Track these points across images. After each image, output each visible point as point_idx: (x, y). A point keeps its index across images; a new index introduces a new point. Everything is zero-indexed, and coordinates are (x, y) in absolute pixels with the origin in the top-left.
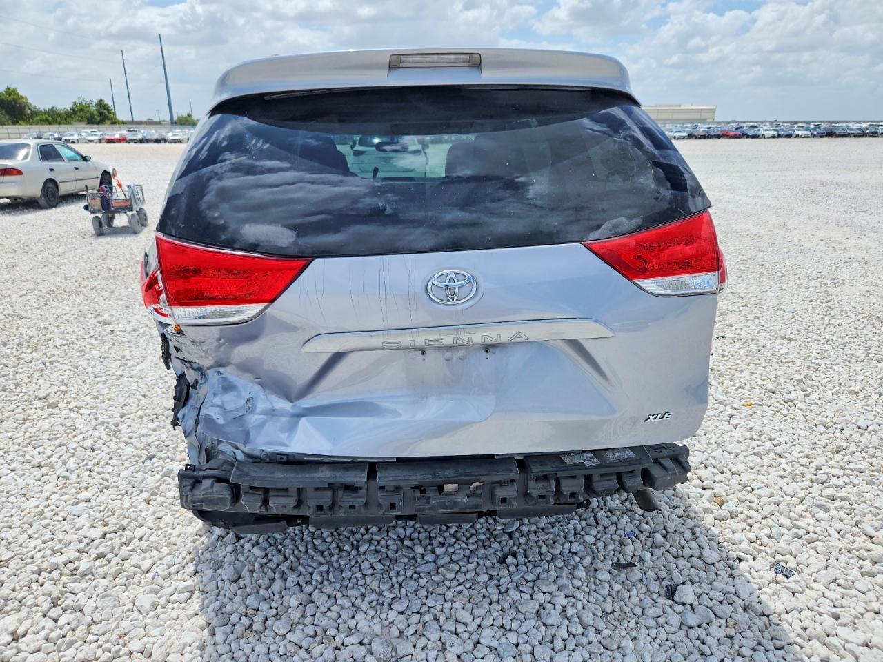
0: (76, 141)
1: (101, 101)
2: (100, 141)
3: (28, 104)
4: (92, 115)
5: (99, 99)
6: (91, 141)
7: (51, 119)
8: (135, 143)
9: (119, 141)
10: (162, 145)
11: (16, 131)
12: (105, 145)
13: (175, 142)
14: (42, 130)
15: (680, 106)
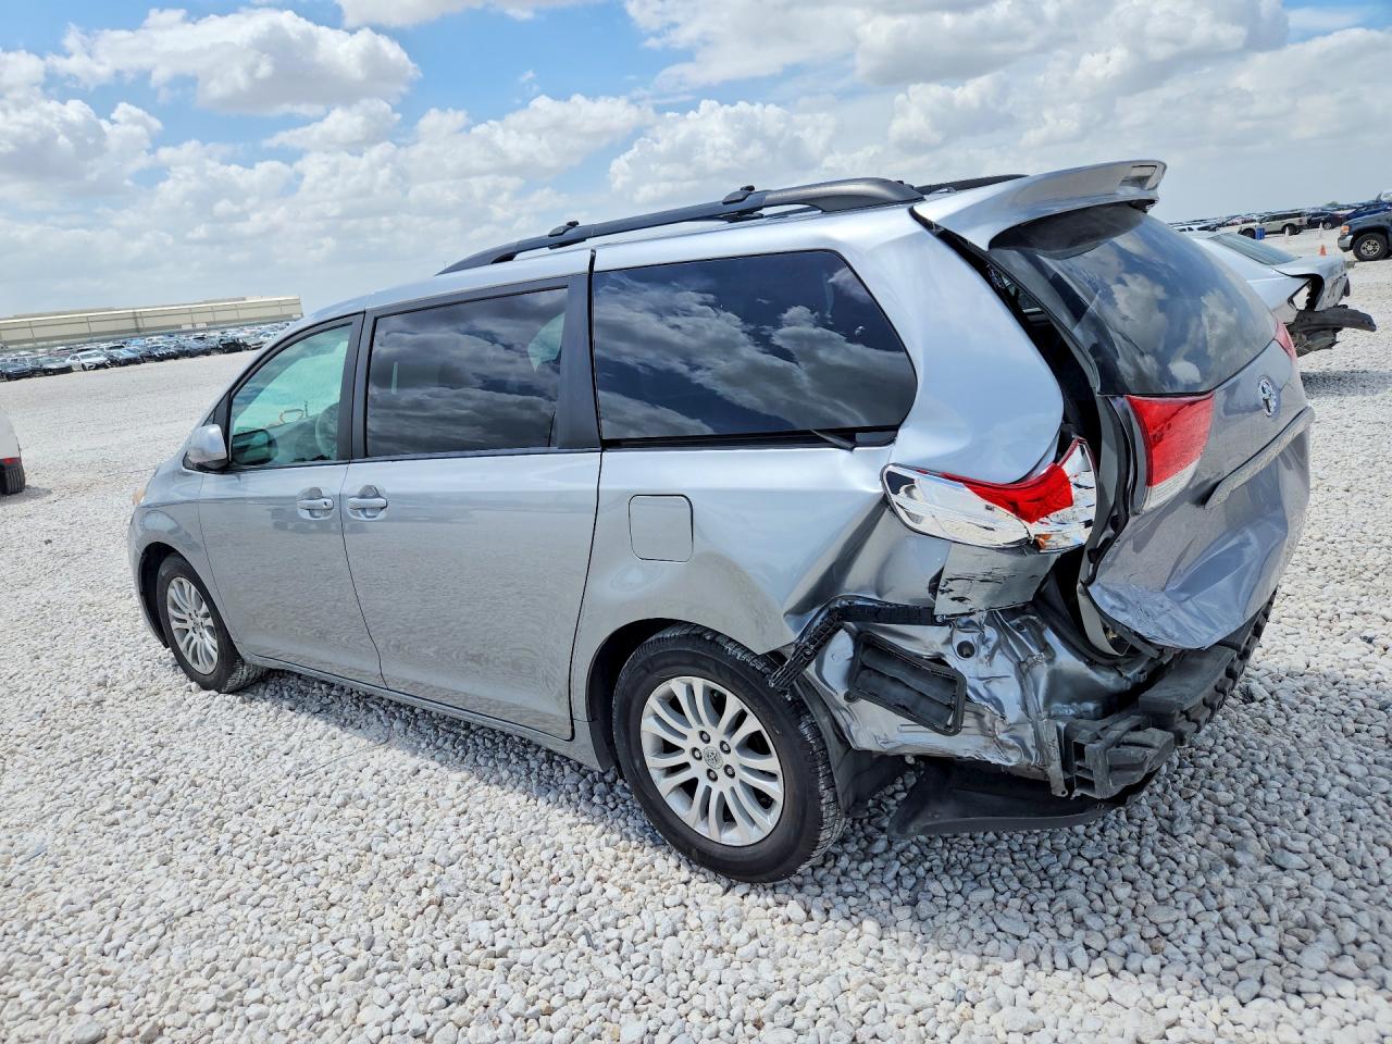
15: (244, 299)
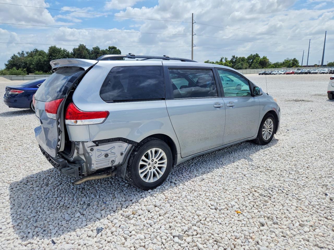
0: (276, 74)
1: (295, 59)
2: (284, 74)
3: (269, 62)
4: (290, 64)
5: (294, 58)
6: (281, 74)
7: (274, 66)
8: (297, 74)
9: (291, 73)
10: (308, 75)
11: (254, 71)
12: (285, 75)
13: (314, 74)
14: (266, 70)
